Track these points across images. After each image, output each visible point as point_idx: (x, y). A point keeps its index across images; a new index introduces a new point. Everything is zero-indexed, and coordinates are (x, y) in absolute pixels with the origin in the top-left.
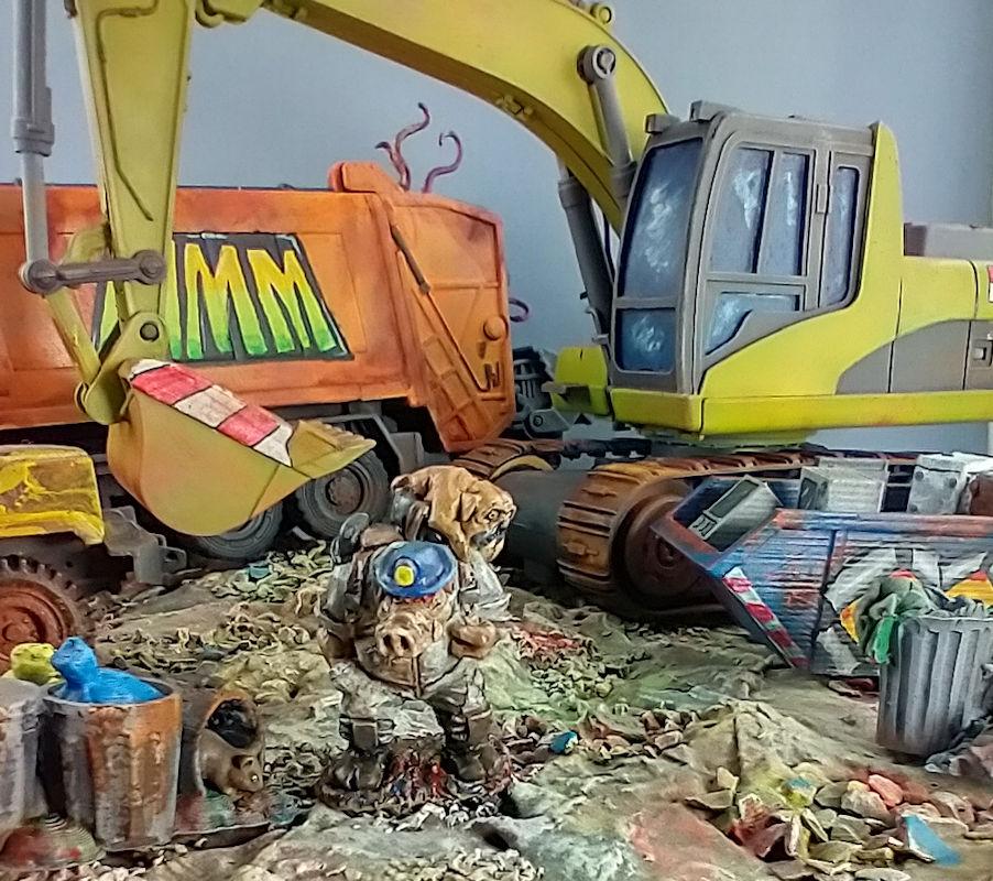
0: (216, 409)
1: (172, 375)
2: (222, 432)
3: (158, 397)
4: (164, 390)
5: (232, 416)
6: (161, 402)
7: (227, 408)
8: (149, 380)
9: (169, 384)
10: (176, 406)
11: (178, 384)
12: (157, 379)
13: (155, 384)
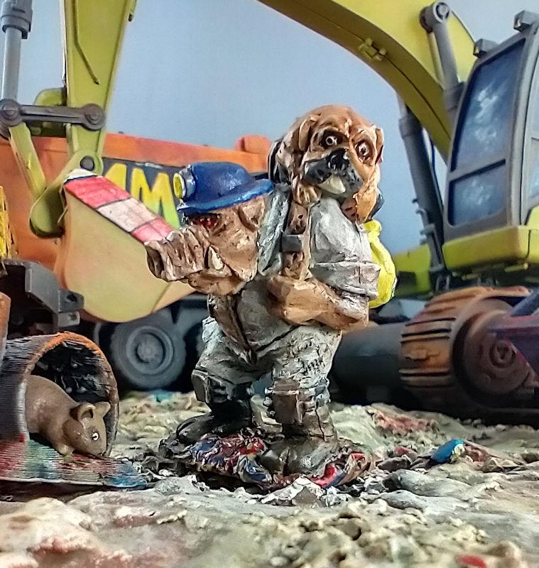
0: (132, 218)
1: (99, 184)
2: (135, 237)
3: (85, 201)
4: (91, 195)
5: (144, 224)
6: (88, 205)
7: (141, 217)
8: (79, 186)
9: (95, 191)
10: (100, 210)
11: (103, 192)
12: (85, 186)
13: (84, 190)
